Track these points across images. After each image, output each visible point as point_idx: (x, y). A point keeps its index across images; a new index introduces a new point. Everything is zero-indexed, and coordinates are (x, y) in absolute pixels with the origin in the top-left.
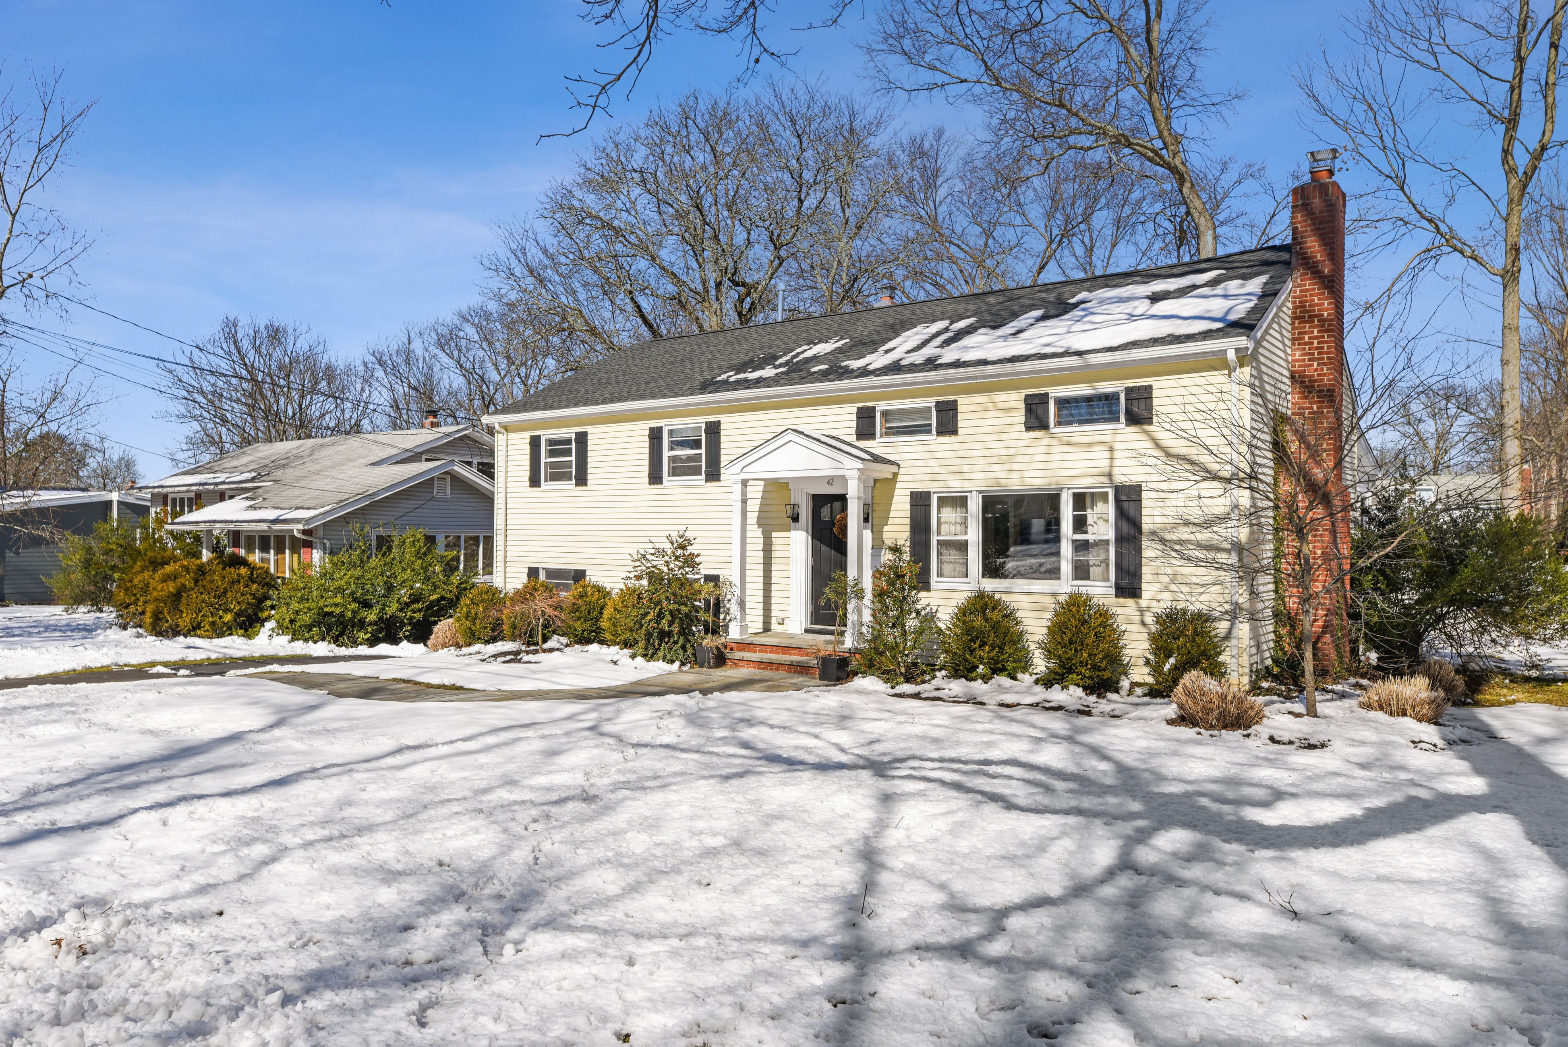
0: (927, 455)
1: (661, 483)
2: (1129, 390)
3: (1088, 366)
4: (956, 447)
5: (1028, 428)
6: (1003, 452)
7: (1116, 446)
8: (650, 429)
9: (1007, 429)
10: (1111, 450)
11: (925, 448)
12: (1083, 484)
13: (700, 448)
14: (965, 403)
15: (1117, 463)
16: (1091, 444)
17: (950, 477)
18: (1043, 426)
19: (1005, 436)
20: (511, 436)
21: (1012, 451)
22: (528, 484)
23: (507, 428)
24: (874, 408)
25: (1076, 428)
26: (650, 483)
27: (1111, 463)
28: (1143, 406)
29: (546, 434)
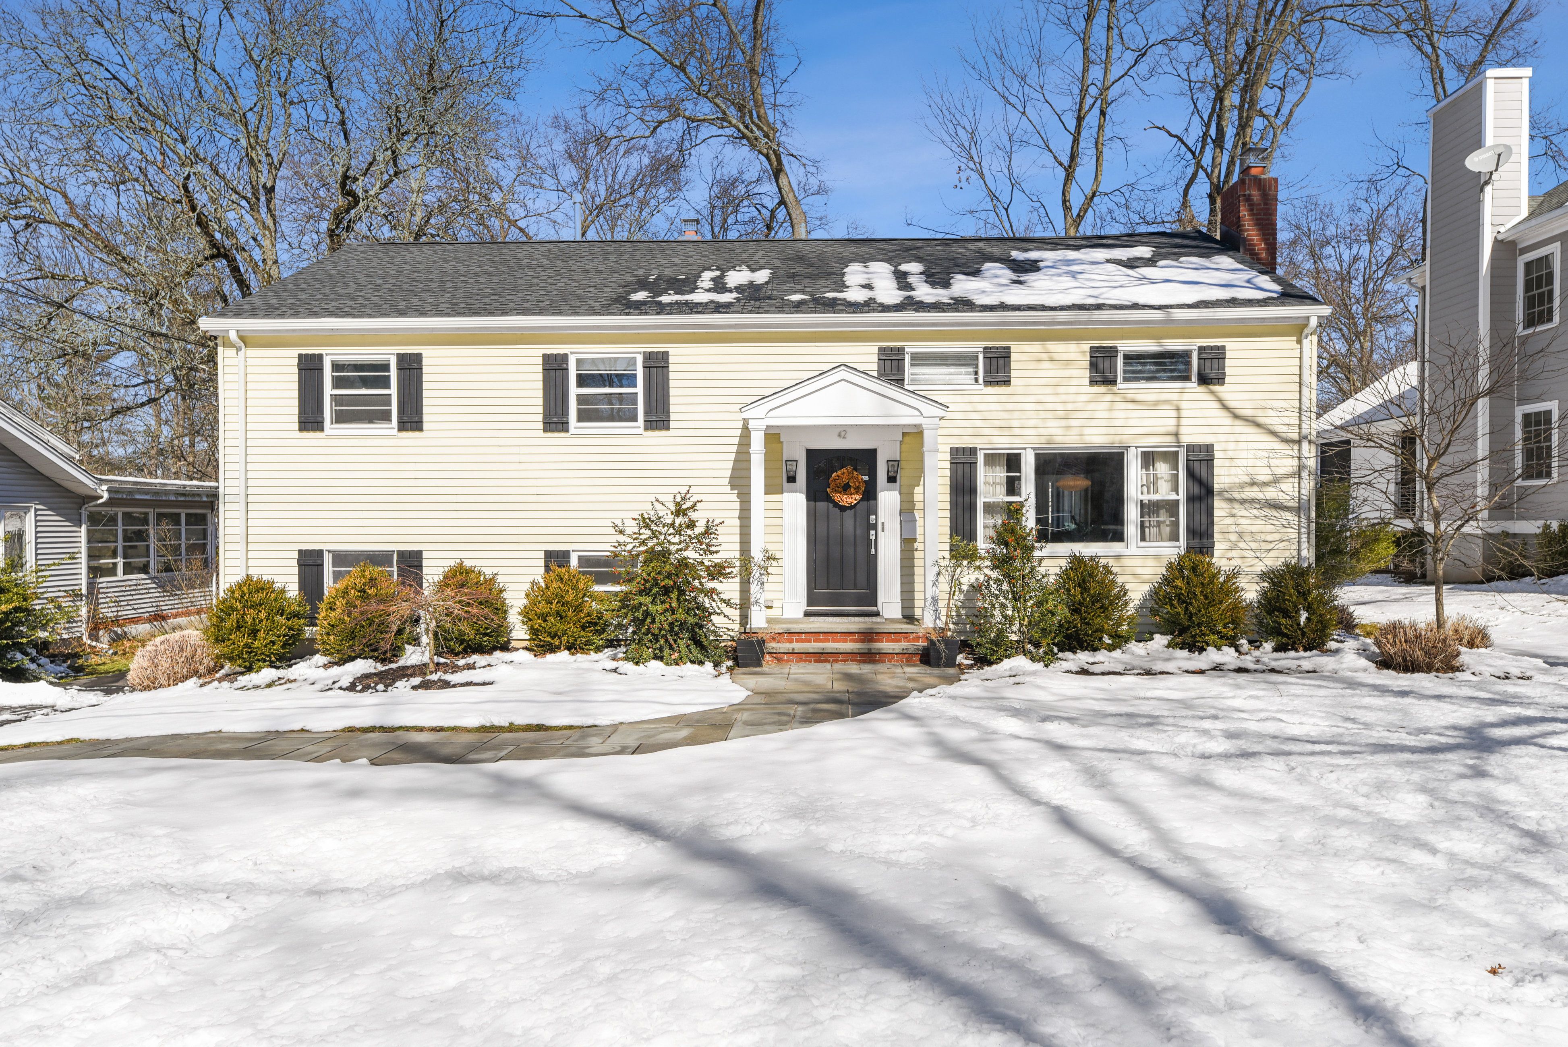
0: (969, 407)
1: (567, 430)
2: (1201, 349)
3: (1170, 321)
4: (1003, 399)
5: (1092, 382)
6: (1060, 407)
7: (1183, 405)
8: (544, 356)
9: (1065, 382)
10: (1178, 409)
11: (967, 399)
12: (1151, 442)
13: (634, 386)
14: (1020, 352)
15: (1184, 422)
16: (1157, 402)
17: (996, 432)
18: (1109, 381)
19: (1061, 390)
20: (252, 352)
21: (1070, 406)
22: (296, 426)
23: (246, 340)
24: (901, 350)
25: (1143, 385)
26: (545, 430)
27: (1178, 422)
28: (1216, 366)
29: (330, 355)
